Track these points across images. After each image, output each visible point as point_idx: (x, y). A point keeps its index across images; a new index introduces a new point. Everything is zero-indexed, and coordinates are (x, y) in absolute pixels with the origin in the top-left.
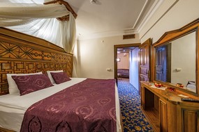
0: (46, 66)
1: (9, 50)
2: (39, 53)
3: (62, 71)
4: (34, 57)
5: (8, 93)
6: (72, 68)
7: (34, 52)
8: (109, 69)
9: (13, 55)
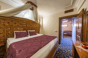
0: (28, 29)
1: (15, 23)
2: (25, 24)
3: (34, 31)
4: (23, 25)
5: (14, 37)
6: (39, 30)
7: (23, 24)
8: (56, 31)
9: (16, 25)
